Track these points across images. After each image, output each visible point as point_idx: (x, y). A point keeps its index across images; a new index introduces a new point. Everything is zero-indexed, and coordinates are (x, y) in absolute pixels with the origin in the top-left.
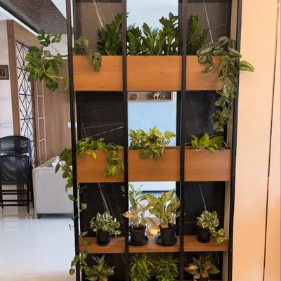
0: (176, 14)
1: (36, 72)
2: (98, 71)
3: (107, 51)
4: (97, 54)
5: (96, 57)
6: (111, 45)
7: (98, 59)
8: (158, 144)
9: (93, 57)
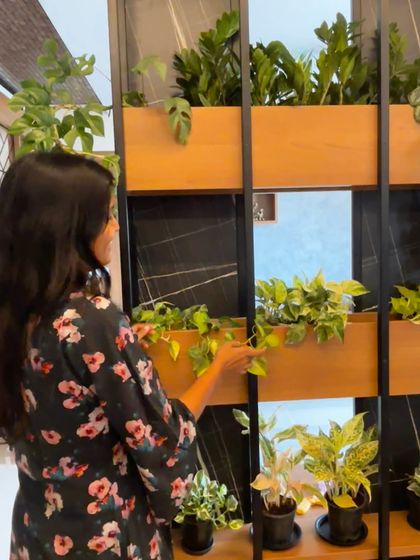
0: (348, 19)
1: (38, 140)
2: (185, 144)
3: (201, 96)
4: (183, 104)
5: (180, 110)
6: (210, 84)
7: (184, 114)
8: (330, 310)
9: (173, 109)
